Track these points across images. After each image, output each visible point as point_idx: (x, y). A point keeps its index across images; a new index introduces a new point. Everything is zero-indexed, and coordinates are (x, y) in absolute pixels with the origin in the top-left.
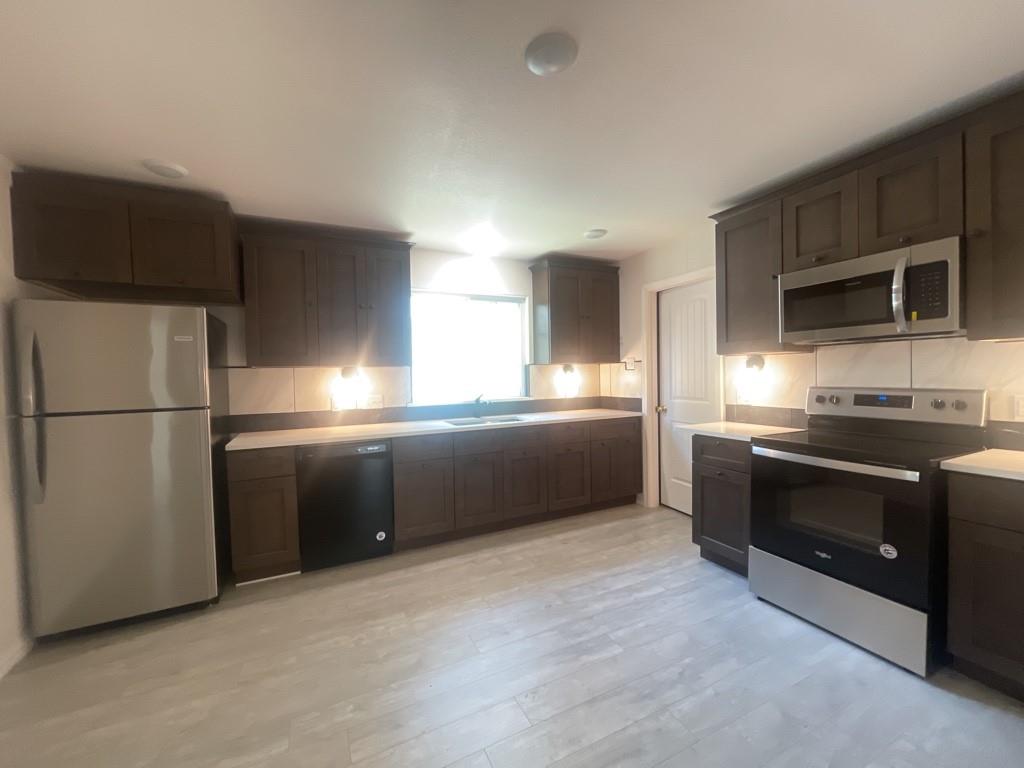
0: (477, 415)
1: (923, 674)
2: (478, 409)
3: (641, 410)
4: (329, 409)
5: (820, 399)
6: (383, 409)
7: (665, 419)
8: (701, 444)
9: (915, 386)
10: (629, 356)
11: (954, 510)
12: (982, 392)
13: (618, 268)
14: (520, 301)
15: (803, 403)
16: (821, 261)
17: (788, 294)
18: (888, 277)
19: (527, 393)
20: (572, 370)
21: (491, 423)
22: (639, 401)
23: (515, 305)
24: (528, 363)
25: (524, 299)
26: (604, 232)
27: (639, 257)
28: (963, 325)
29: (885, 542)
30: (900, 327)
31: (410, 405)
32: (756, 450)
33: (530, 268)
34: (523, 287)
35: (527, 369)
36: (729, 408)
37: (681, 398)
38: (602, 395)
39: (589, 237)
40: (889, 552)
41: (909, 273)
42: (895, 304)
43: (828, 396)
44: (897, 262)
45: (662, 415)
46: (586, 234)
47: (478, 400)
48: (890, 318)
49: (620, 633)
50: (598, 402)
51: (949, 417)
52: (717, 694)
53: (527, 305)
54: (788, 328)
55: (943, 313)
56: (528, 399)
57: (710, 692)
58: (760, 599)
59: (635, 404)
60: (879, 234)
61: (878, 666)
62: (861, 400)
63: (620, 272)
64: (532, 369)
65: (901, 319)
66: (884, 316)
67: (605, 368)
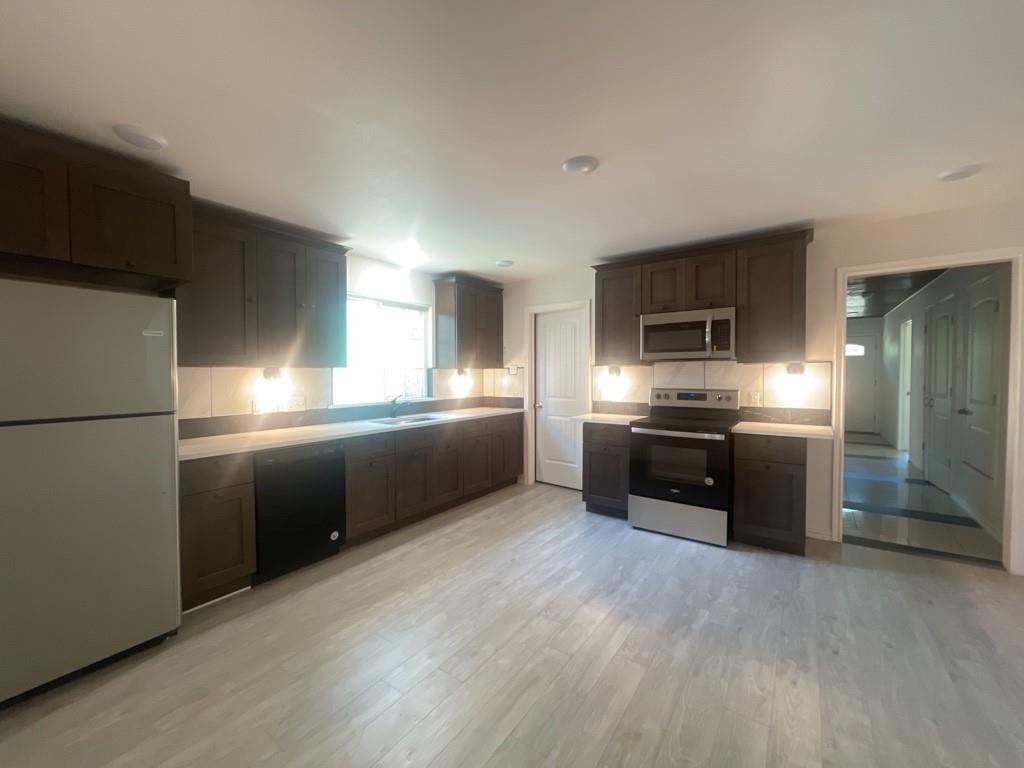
0: (393, 415)
1: (725, 544)
2: (393, 410)
3: (522, 407)
4: (250, 413)
5: (659, 396)
6: (306, 411)
7: (540, 413)
8: (589, 429)
9: (707, 388)
10: (513, 362)
11: (737, 454)
12: (737, 391)
13: (502, 290)
14: (422, 309)
15: (647, 398)
16: (666, 310)
17: (647, 328)
18: (702, 324)
19: (429, 394)
20: (465, 373)
21: (404, 423)
22: (522, 400)
23: (418, 313)
24: (430, 366)
25: (427, 309)
26: (511, 263)
27: (521, 283)
28: (736, 355)
29: (708, 476)
30: (708, 354)
31: (330, 407)
32: (634, 430)
33: (434, 281)
34: (428, 298)
35: (429, 372)
36: (595, 404)
37: (554, 397)
38: (485, 395)
39: (500, 265)
40: (709, 481)
41: (714, 323)
42: (707, 339)
43: (662, 394)
44: (708, 316)
45: (538, 410)
46: (497, 263)
47: (394, 401)
48: (703, 348)
49: (573, 563)
50: (482, 402)
51: (724, 405)
52: (645, 580)
53: (431, 313)
54: (646, 350)
55: (727, 348)
56: (431, 399)
57: (641, 580)
58: (635, 528)
59: (519, 402)
60: (697, 298)
61: (704, 547)
62: (681, 396)
63: (504, 293)
64: (435, 371)
65: (709, 348)
66: (700, 346)
67: (489, 372)
